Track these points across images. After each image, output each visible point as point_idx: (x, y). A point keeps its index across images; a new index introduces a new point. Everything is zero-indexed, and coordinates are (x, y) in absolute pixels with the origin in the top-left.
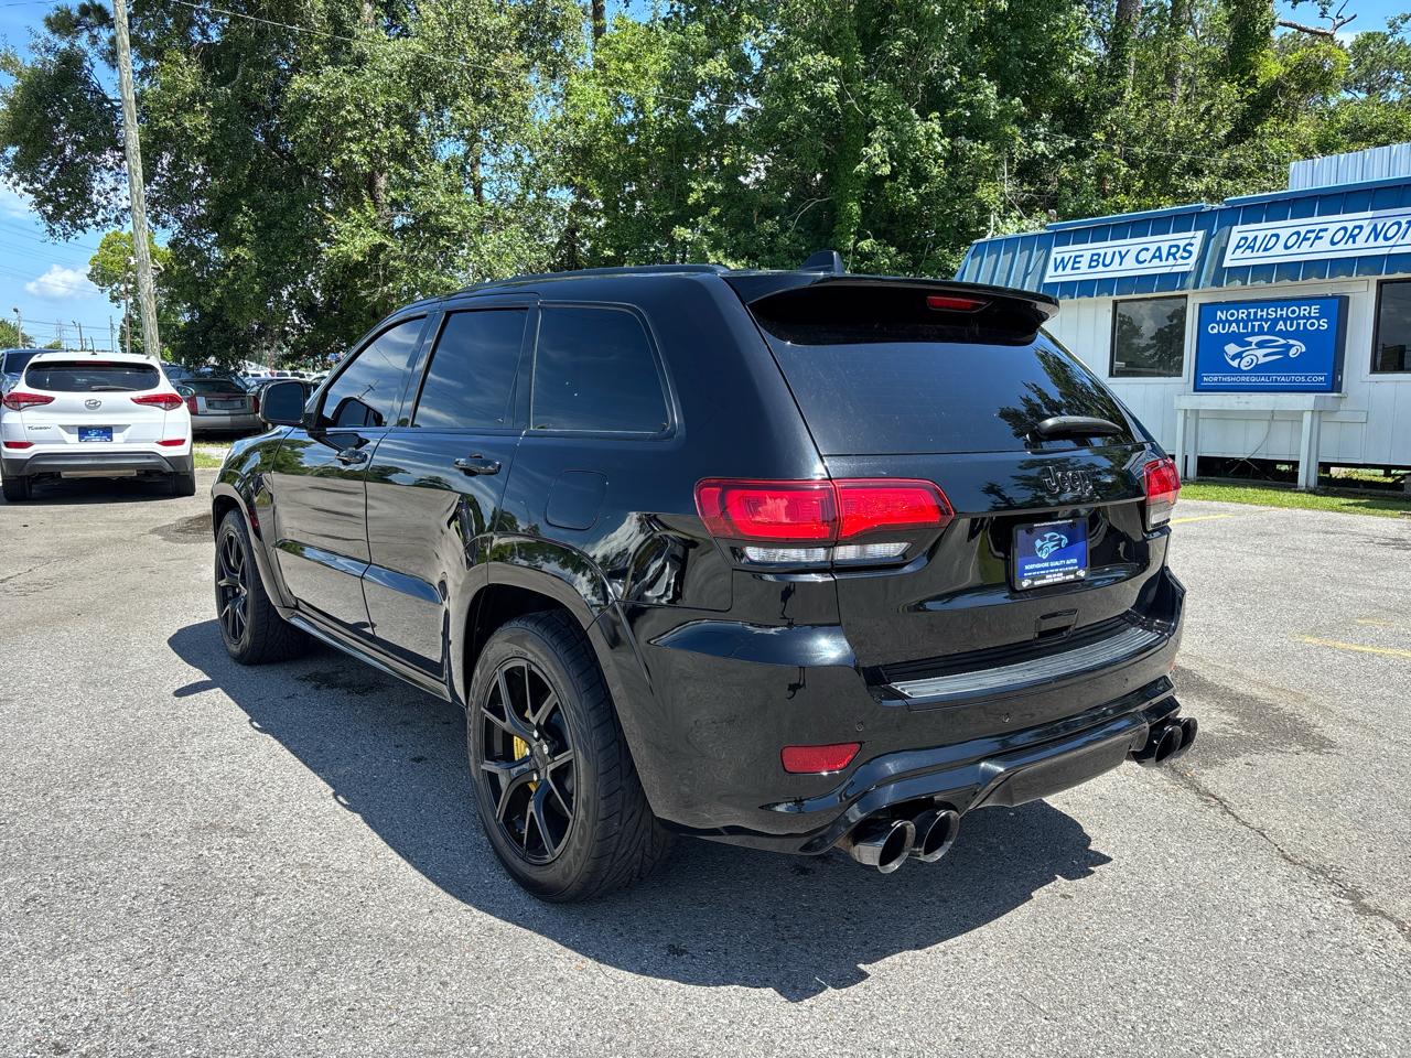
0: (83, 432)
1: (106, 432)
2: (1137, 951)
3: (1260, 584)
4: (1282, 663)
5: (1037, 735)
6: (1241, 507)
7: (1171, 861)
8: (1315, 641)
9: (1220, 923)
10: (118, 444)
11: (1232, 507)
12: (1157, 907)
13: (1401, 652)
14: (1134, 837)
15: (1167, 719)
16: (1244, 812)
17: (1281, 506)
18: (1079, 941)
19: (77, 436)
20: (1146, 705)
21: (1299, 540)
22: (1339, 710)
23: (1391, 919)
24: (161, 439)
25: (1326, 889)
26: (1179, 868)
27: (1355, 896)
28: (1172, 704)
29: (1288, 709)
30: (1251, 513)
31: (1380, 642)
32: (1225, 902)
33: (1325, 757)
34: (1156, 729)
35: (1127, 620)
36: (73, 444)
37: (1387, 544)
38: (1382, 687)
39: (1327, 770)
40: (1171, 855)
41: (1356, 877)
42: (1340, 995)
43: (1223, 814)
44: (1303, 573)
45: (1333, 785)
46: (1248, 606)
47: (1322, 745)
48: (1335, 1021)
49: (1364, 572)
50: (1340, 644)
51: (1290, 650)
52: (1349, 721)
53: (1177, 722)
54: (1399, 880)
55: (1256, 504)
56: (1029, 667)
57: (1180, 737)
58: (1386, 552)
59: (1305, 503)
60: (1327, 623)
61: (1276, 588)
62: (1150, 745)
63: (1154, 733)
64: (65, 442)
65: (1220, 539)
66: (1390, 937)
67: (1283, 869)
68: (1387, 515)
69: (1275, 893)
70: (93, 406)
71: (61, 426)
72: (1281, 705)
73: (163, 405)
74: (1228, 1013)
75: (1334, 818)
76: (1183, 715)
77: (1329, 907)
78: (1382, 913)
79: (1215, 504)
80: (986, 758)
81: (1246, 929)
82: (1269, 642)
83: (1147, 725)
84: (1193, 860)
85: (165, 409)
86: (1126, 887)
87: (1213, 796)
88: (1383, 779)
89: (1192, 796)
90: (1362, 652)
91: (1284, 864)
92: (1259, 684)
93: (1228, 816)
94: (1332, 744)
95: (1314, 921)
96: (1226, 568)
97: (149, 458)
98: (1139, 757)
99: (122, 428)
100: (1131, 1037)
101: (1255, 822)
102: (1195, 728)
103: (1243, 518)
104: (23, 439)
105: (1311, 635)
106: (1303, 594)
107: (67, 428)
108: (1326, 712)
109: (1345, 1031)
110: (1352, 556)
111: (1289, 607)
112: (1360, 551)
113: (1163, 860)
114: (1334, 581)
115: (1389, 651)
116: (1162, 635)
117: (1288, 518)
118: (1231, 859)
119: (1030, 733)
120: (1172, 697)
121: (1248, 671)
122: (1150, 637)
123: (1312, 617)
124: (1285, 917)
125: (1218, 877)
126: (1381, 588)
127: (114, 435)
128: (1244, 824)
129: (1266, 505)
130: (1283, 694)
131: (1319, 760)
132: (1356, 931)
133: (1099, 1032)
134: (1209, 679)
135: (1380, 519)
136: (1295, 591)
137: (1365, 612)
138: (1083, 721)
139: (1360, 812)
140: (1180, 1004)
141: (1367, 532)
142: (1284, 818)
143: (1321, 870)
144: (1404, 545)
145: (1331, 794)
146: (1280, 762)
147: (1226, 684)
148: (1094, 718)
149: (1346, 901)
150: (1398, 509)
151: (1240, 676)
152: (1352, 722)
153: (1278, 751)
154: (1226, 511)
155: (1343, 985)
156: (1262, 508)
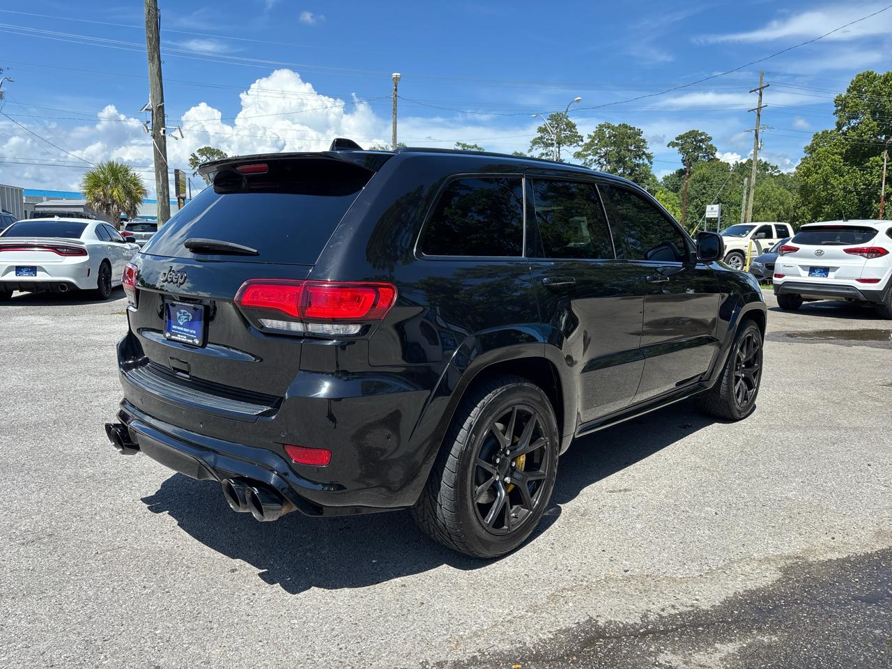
0: (812, 270)
1: (825, 271)
10: (831, 279)
19: (808, 273)
24: (858, 277)
36: (805, 277)
64: (800, 276)
70: (819, 254)
71: (800, 266)
73: (866, 255)
85: (867, 257)
97: (848, 289)
99: (835, 269)
104: (781, 273)
107: (803, 267)
127: (830, 273)
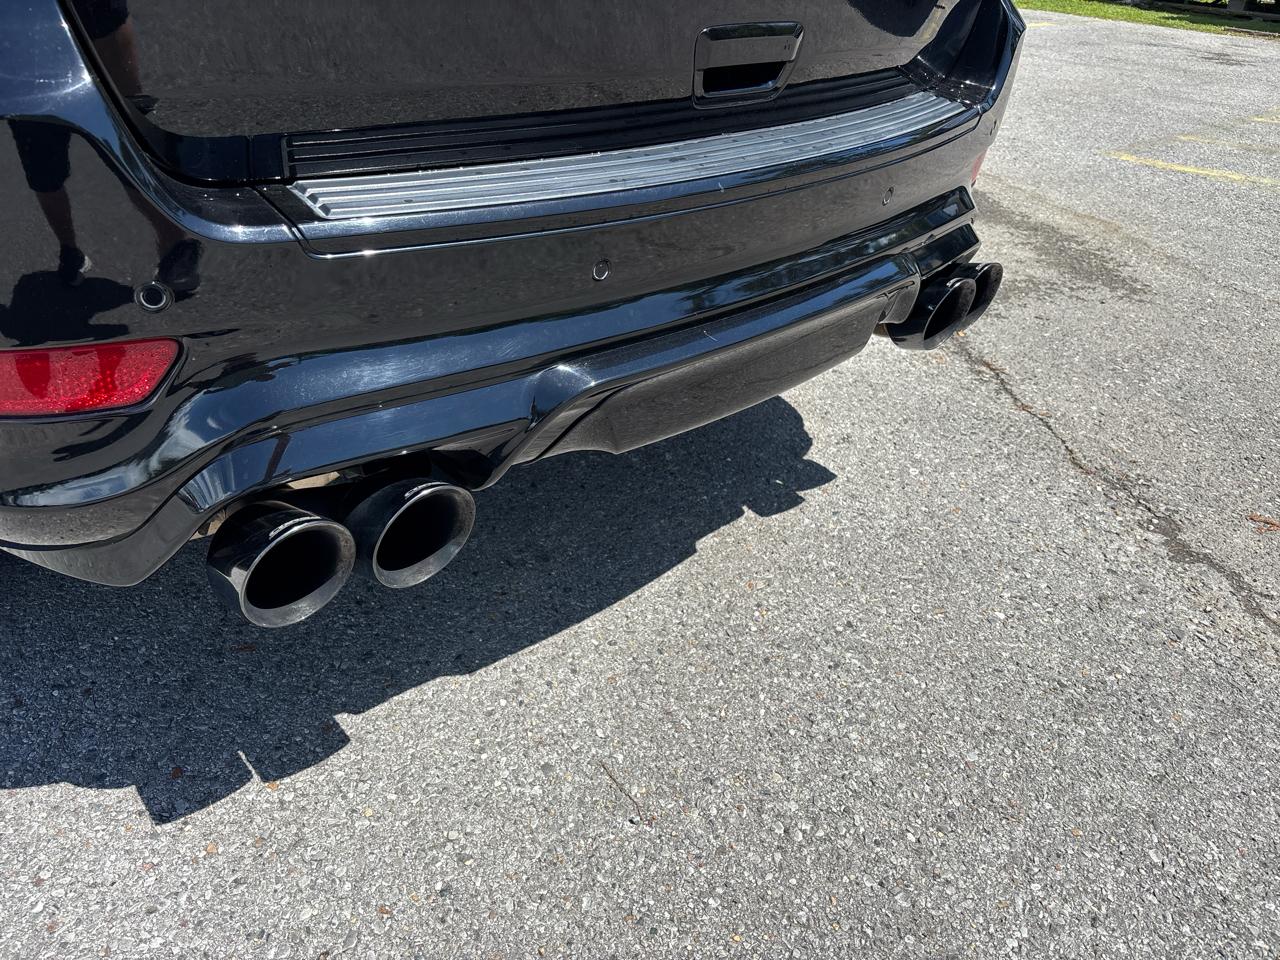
2: (829, 649)
3: (1077, 95)
4: (1093, 183)
5: (748, 287)
6: (1065, 17)
7: (914, 471)
8: (1132, 159)
9: (968, 585)
11: (1055, 16)
12: (877, 558)
13: (1228, 173)
14: (867, 434)
15: (955, 265)
16: (1026, 390)
17: (1104, 17)
18: (741, 630)
20: (922, 240)
21: (1121, 51)
22: (1155, 244)
23: (1220, 569)
25: (1129, 516)
26: (923, 485)
27: (1169, 528)
28: (968, 239)
29: (1094, 244)
30: (1074, 22)
31: (1204, 162)
32: (983, 544)
33: (1135, 307)
34: (933, 284)
35: (909, 78)
37: (1212, 58)
38: (1207, 215)
39: (1138, 325)
40: (915, 462)
41: (1170, 492)
42: (1145, 733)
43: (998, 392)
44: (1123, 84)
45: (1145, 347)
46: (1062, 118)
47: (1132, 289)
48: (1137, 796)
49: (1187, 85)
50: (1160, 163)
51: (1103, 170)
52: (1168, 257)
53: (969, 270)
54: (1232, 498)
55: (1080, 15)
56: (676, 154)
57: (972, 298)
58: (1210, 67)
59: (1130, 15)
60: (1147, 139)
61: (1094, 99)
62: (919, 311)
63: (927, 290)
65: (1038, 47)
66: (1221, 605)
67: (1071, 483)
68: (1209, 31)
69: (1056, 526)
72: (1088, 237)
74: (957, 784)
75: (1145, 398)
76: (981, 257)
77: (1132, 549)
78: (1207, 559)
79: (1038, 12)
80: (567, 358)
81: (1006, 595)
82: (1081, 160)
83: (917, 279)
84: (946, 469)
86: (839, 522)
87: (988, 365)
88: (1210, 338)
89: (961, 365)
90: (1184, 173)
91: (1072, 473)
92: (1064, 210)
93: (1004, 396)
94: (1146, 289)
95: (1109, 577)
96: (1043, 77)
98: (897, 333)
100: (778, 857)
101: (1039, 406)
102: (998, 280)
103: (1066, 27)
105: (1127, 151)
106: (1123, 106)
108: (1140, 245)
109: (1151, 819)
110: (1175, 69)
111: (1106, 120)
112: (1183, 64)
113: (904, 471)
114: (1155, 93)
115: (1215, 173)
116: (969, 107)
117: (1111, 30)
118: (1000, 468)
119: (736, 283)
120: (968, 227)
121: (1053, 195)
122: (946, 109)
123: (1130, 133)
124: (1067, 571)
125: (976, 499)
126: (1206, 103)
128: (1024, 407)
129: (1090, 16)
130: (1090, 223)
131: (1131, 311)
132: (1170, 594)
133: (722, 850)
134: (1005, 204)
135: (1203, 34)
136: (1113, 103)
137: (1189, 127)
138: (823, 263)
139: (1180, 388)
140: (879, 766)
141: (1190, 46)
142: (1078, 398)
143: (1122, 484)
144: (1228, 60)
145: (1142, 360)
146: (1079, 314)
147: (1024, 210)
148: (838, 259)
149: (1156, 538)
150: (1221, 25)
151: (1042, 200)
152: (1172, 259)
153: (1078, 298)
154: (1049, 20)
155: (1150, 710)
156: (1086, 19)
